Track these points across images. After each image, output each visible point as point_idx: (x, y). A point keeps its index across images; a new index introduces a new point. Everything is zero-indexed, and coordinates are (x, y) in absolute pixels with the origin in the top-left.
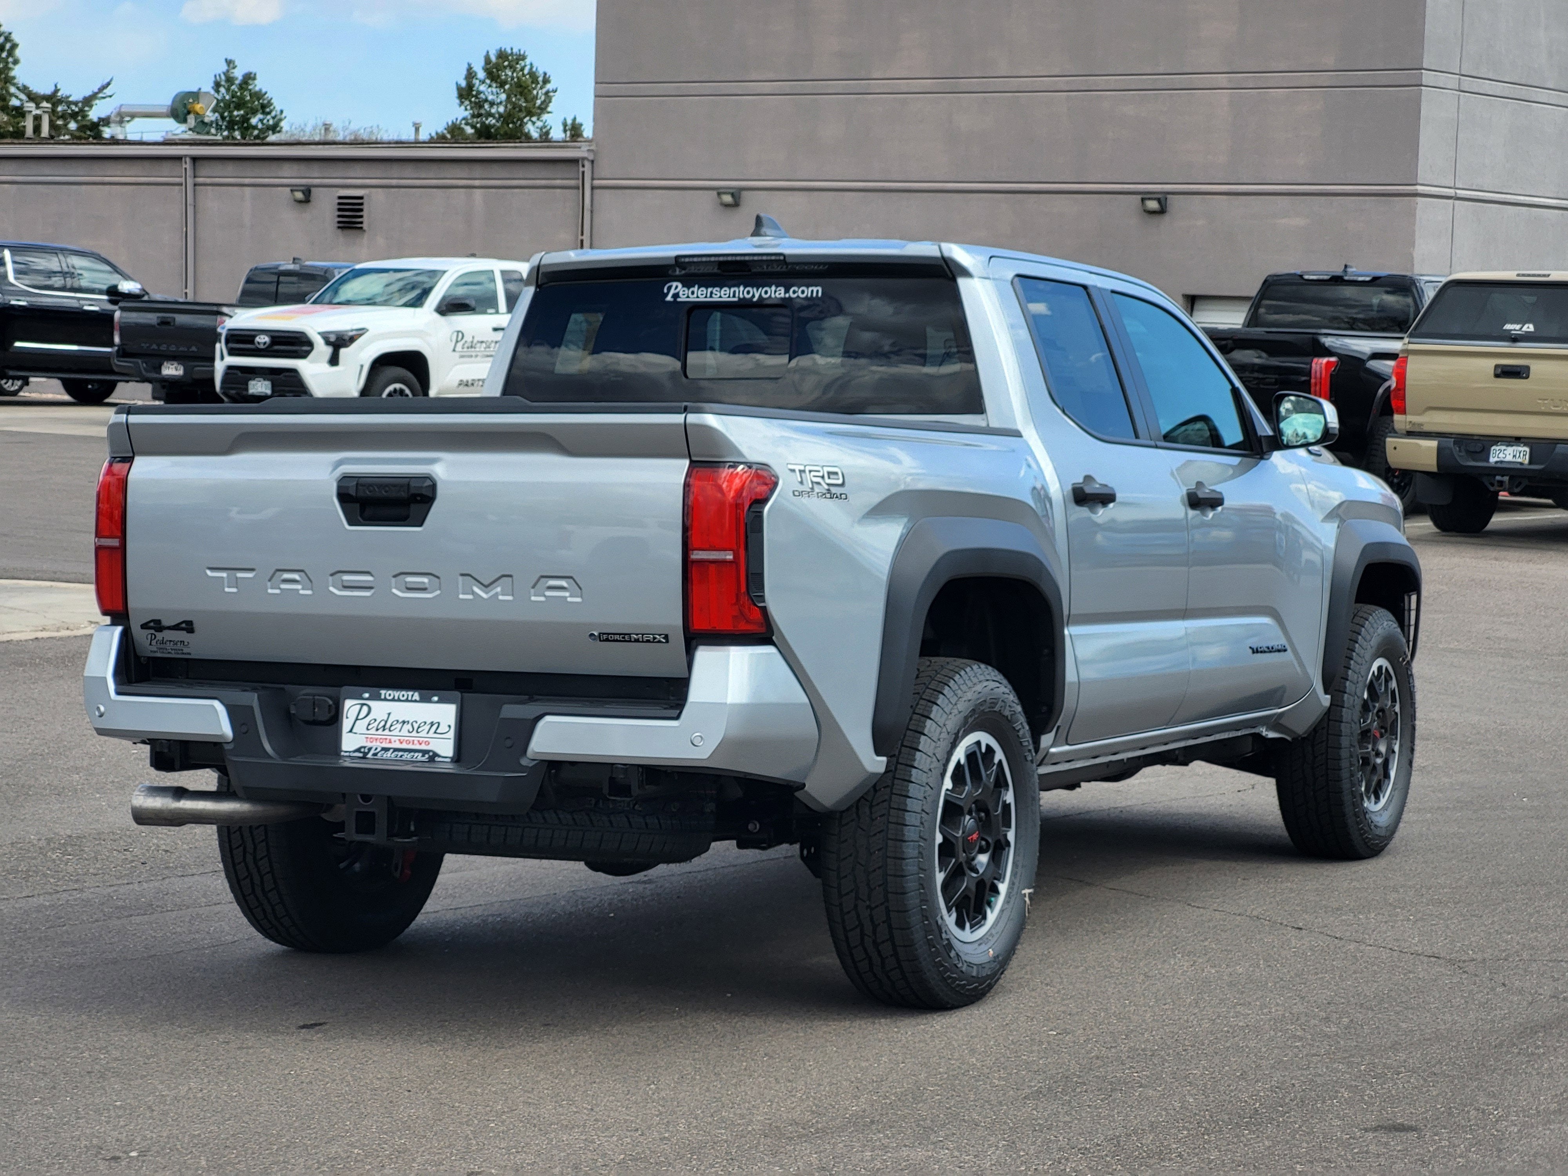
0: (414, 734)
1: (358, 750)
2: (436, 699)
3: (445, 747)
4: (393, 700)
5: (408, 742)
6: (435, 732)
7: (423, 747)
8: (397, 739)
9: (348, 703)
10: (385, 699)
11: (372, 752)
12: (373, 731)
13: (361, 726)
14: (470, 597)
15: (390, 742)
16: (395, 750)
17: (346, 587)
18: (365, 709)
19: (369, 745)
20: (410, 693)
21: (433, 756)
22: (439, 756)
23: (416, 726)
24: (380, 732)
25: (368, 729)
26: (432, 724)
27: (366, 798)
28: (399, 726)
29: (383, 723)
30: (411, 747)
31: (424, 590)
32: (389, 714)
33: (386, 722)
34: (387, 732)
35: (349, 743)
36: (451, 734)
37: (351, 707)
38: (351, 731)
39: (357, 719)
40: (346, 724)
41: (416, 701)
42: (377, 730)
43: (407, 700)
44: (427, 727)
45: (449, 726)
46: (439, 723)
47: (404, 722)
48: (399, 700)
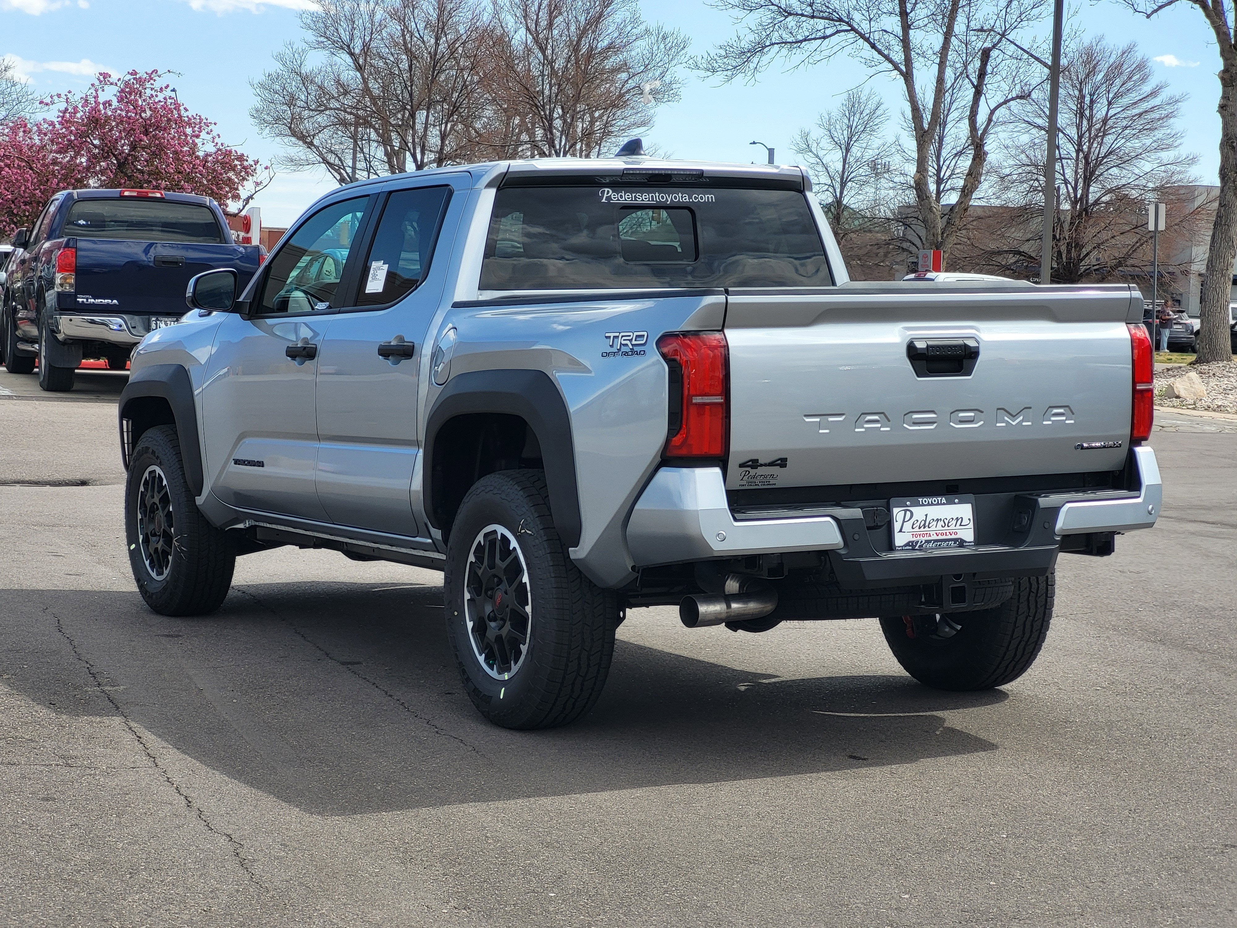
0: (946, 528)
1: (907, 544)
2: (956, 501)
3: (968, 535)
4: (929, 505)
5: (942, 534)
6: (961, 525)
7: (953, 536)
8: (934, 532)
9: (896, 510)
10: (923, 505)
11: (919, 544)
12: (917, 529)
13: (907, 527)
14: (1003, 424)
15: (930, 536)
16: (935, 541)
17: (915, 423)
18: (908, 513)
19: (915, 539)
20: (939, 499)
21: (961, 543)
22: (966, 542)
23: (946, 522)
24: (922, 529)
25: (913, 528)
26: (957, 519)
27: (958, 577)
28: (935, 523)
29: (923, 522)
30: (944, 537)
31: (971, 422)
32: (926, 515)
33: (925, 521)
34: (927, 529)
35: (900, 540)
36: (971, 525)
37: (898, 513)
38: (901, 531)
39: (904, 521)
40: (897, 526)
41: (944, 504)
42: (920, 528)
43: (938, 504)
44: (954, 522)
45: (969, 519)
46: (962, 518)
47: (938, 520)
48: (932, 504)
